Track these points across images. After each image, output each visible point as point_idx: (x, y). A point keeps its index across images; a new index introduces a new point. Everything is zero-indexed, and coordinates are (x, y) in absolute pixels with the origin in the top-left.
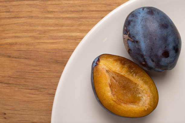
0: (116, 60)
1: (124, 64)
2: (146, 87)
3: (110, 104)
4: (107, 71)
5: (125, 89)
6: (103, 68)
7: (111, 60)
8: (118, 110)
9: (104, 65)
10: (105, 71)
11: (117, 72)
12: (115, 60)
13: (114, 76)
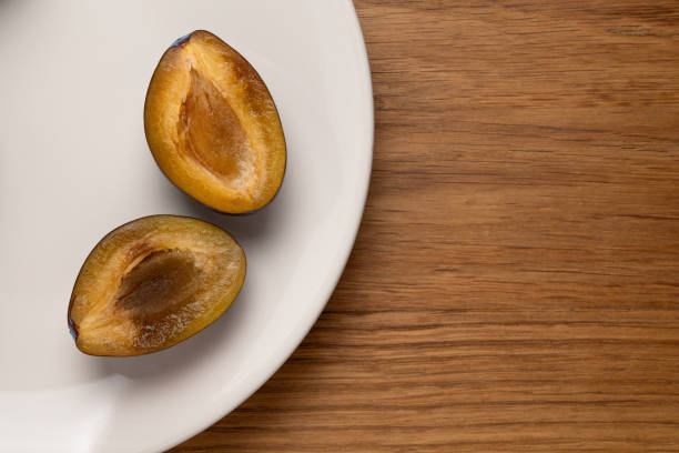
0: (226, 58)
1: (239, 76)
2: (261, 148)
3: (165, 144)
4: (193, 72)
5: (222, 137)
6: (187, 60)
7: (215, 51)
8: (174, 166)
9: (194, 55)
10: (188, 69)
11: (215, 85)
12: (224, 56)
13: (210, 93)
